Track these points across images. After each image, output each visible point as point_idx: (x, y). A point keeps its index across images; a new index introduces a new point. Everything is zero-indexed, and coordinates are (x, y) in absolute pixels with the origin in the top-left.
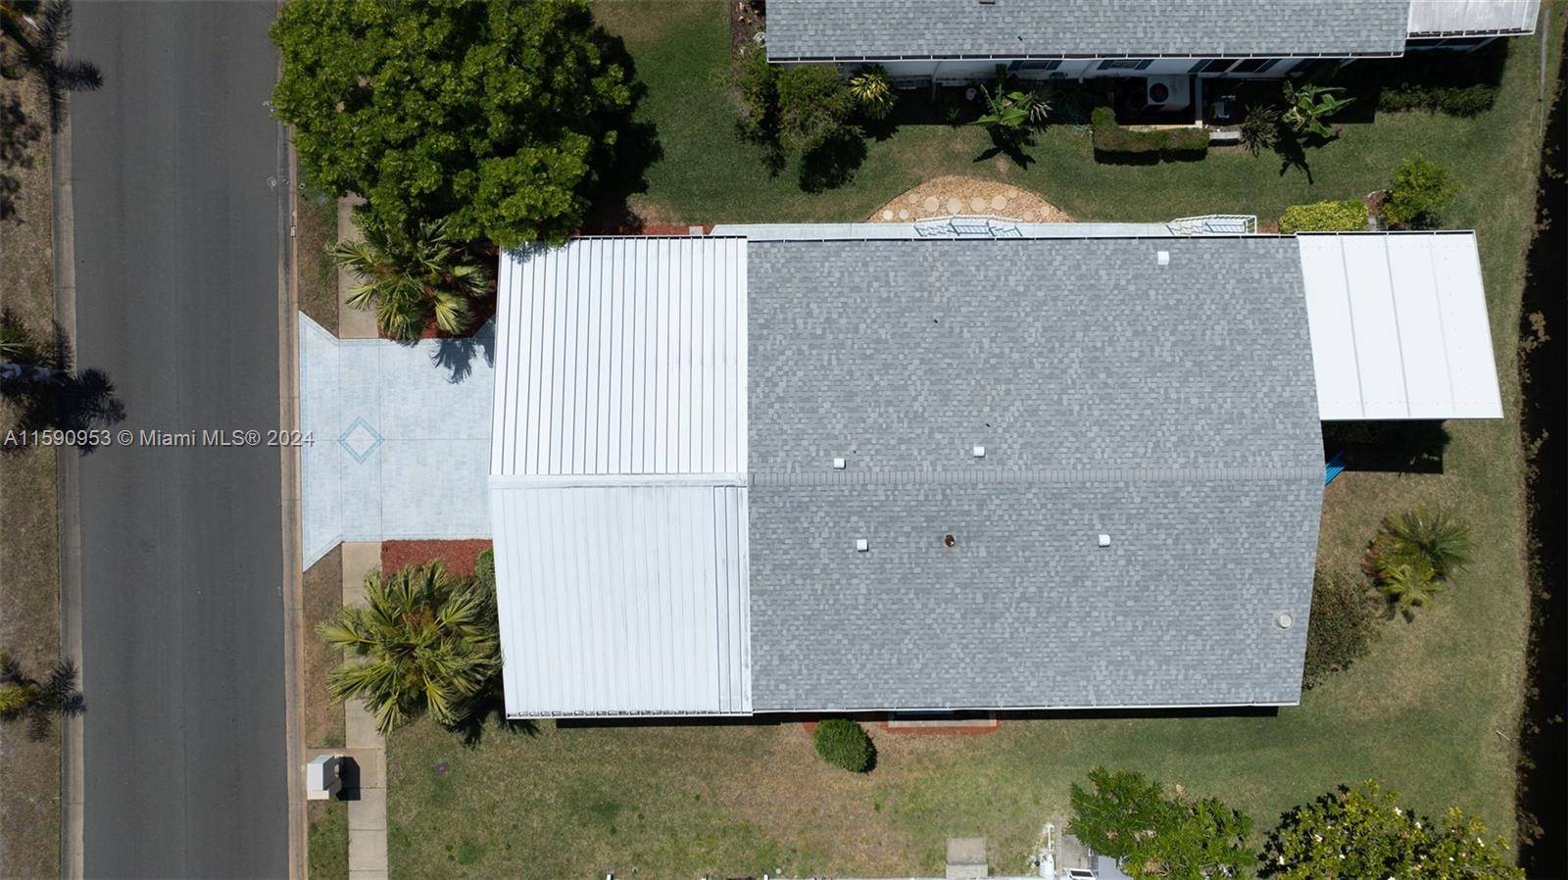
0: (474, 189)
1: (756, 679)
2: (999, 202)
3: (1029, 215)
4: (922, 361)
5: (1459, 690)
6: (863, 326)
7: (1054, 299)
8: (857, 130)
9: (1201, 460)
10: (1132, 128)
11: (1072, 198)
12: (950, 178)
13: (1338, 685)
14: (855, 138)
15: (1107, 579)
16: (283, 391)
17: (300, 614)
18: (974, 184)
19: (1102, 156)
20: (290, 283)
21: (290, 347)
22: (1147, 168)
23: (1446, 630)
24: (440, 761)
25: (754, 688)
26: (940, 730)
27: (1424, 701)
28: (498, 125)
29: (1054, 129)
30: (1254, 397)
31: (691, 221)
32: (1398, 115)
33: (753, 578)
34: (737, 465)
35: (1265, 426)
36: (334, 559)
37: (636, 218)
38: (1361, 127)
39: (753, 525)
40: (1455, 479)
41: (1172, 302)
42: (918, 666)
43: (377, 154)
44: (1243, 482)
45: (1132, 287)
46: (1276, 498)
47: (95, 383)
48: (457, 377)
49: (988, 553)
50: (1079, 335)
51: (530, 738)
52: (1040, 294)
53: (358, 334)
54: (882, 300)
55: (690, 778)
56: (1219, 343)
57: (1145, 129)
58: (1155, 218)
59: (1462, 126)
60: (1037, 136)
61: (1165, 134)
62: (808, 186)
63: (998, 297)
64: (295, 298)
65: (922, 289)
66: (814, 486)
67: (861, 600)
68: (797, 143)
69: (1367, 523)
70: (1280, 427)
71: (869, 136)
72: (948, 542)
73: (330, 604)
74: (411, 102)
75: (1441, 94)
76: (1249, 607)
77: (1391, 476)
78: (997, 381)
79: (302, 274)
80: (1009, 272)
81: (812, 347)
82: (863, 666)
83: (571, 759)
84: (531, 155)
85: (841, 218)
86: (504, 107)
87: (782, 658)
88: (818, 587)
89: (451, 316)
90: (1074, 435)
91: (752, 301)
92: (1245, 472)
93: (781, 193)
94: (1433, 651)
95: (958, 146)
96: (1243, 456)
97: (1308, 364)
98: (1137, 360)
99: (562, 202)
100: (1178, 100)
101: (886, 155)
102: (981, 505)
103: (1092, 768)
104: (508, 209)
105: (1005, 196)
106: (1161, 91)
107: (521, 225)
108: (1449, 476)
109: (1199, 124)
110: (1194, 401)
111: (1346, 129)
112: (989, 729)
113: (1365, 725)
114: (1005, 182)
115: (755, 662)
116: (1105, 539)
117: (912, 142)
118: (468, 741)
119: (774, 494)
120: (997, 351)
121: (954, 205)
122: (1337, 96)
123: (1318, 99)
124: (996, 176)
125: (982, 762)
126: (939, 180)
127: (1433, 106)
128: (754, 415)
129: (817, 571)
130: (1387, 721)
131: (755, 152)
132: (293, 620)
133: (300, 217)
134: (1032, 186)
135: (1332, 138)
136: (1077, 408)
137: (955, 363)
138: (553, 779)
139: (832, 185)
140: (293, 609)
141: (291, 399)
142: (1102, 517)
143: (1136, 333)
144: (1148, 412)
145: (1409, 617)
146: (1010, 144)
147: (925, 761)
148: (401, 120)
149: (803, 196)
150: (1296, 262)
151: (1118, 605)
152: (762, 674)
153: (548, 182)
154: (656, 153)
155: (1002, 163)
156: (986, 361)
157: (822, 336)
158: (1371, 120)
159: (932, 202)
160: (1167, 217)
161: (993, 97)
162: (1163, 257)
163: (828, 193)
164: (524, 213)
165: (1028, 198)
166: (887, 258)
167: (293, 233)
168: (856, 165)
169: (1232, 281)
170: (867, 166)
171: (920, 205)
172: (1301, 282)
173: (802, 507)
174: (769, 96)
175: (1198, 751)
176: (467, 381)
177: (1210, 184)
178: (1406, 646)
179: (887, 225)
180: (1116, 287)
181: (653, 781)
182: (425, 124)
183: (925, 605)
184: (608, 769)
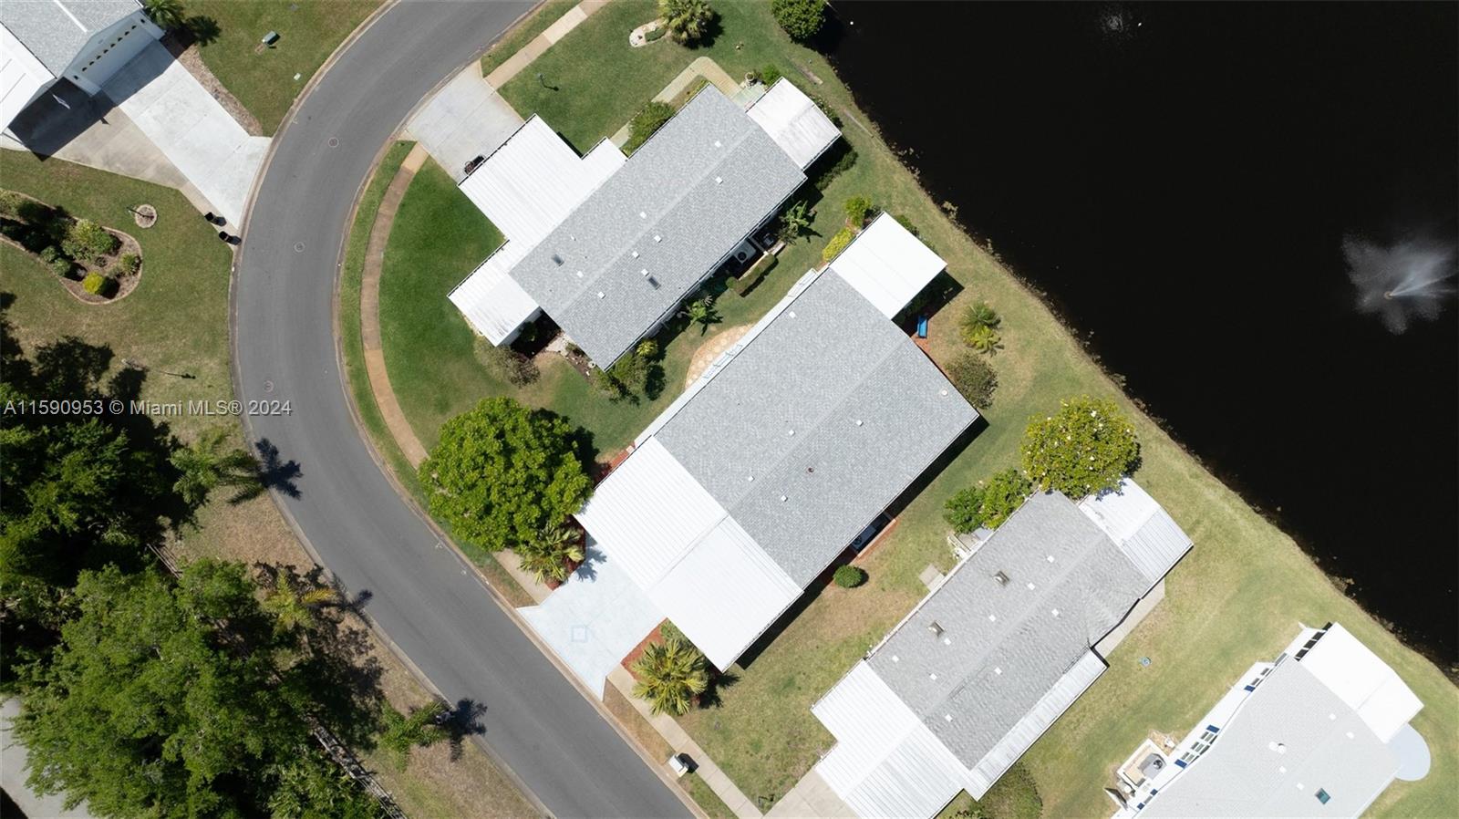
0: (550, 503)
1: (793, 577)
2: (724, 342)
3: (738, 337)
4: (746, 421)
5: (1045, 355)
6: (717, 428)
7: (770, 361)
8: (652, 363)
9: (864, 368)
10: (745, 275)
11: (745, 317)
12: (699, 349)
13: (1000, 394)
14: (654, 367)
15: (873, 434)
16: (535, 643)
17: (615, 718)
18: (709, 344)
19: (743, 295)
20: (503, 601)
21: (523, 625)
22: (762, 283)
23: (1019, 339)
24: (714, 723)
25: (795, 581)
26: (878, 541)
27: (1037, 371)
28: (542, 475)
29: (718, 300)
30: (863, 332)
31: (624, 447)
32: (830, 186)
33: (759, 544)
34: (719, 511)
35: (874, 338)
36: (610, 688)
37: (605, 464)
38: (821, 202)
39: (743, 526)
40: (971, 286)
41: (808, 326)
42: (841, 521)
43: (511, 519)
44: (884, 363)
45: (792, 334)
46: (900, 358)
47: (465, 705)
48: (593, 578)
49: (828, 462)
50: (789, 365)
51: (738, 683)
52: (764, 364)
53: (545, 596)
54: (715, 414)
55: (808, 643)
56: (835, 326)
57: (749, 272)
58: (781, 297)
59: (854, 170)
60: (715, 308)
61: (757, 269)
62: (653, 398)
63: (752, 378)
64: (510, 605)
65: (725, 398)
66: (750, 494)
67: (801, 517)
68: (637, 388)
69: (954, 330)
70: (879, 334)
71: (658, 361)
72: (810, 469)
73: (622, 704)
74: (510, 493)
75: (836, 169)
76: (929, 399)
77: (947, 306)
78: (777, 405)
79: (504, 595)
80: (747, 366)
81: (707, 450)
82: (824, 539)
83: (761, 677)
84: (560, 474)
85: (675, 398)
86: (541, 466)
87: (795, 562)
88: (783, 526)
89: (577, 554)
90: (816, 399)
91: (673, 454)
92: (882, 359)
93: (647, 409)
94: (1022, 351)
95: (692, 336)
96: (877, 355)
97: (870, 305)
98: (815, 355)
99: (583, 480)
100: (751, 252)
101: (670, 363)
102: (809, 449)
103: (944, 503)
104: (567, 499)
105: (724, 338)
106: (742, 255)
107: (575, 501)
108: (968, 287)
109: (766, 253)
110: (845, 352)
111: (816, 208)
112: (895, 524)
113: (1024, 398)
114: (718, 334)
115: (787, 572)
116: (859, 423)
117: (675, 350)
118: (718, 706)
119: (739, 509)
120: (767, 395)
121: (709, 357)
122: (801, 205)
123: (796, 212)
124: (714, 334)
125: (904, 538)
126: (696, 353)
127: (837, 173)
128: (709, 490)
129: (778, 521)
130: (1031, 390)
131: (624, 404)
132: (614, 723)
133: (485, 575)
134: (730, 326)
135: (814, 215)
136: (810, 390)
137: (758, 411)
138: (761, 690)
139: (661, 390)
140: (611, 719)
141: (541, 643)
142: (852, 416)
143: (806, 348)
144: (834, 370)
145: (1002, 347)
146: (709, 319)
147: (884, 557)
148: (510, 502)
149: (655, 402)
150: (836, 276)
151: (885, 439)
152: (793, 573)
153: (572, 478)
154: (591, 435)
155: (712, 328)
156: (767, 401)
157: (707, 443)
158: (822, 196)
159: (701, 363)
160: (784, 293)
161: (688, 312)
162: (792, 315)
163: (663, 394)
164: (574, 495)
165: (732, 331)
166: (704, 399)
167: (487, 583)
168: (663, 375)
169: (822, 302)
170: (667, 372)
171: (697, 368)
172: (844, 281)
173: (752, 505)
174: (614, 381)
175: (975, 463)
176: (598, 576)
177: (789, 268)
178: (1010, 358)
179: (693, 385)
180: (786, 338)
181: (796, 656)
182: (519, 495)
183: (824, 499)
184: (777, 668)
